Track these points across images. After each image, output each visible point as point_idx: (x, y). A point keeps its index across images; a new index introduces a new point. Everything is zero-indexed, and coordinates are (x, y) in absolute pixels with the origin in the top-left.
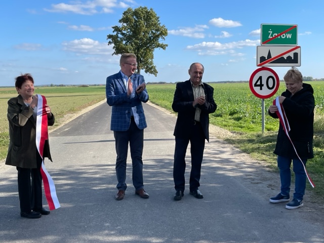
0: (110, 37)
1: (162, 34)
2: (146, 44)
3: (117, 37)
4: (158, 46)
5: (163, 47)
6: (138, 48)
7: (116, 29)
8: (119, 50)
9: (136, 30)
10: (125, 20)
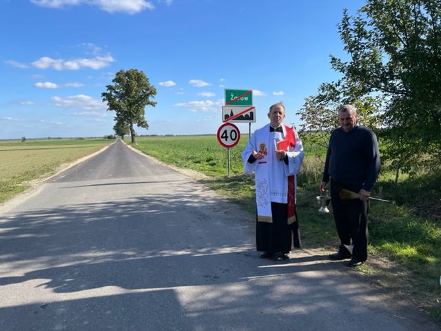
0: (104, 94)
1: (151, 93)
2: (137, 101)
3: (110, 94)
4: (149, 103)
5: (153, 104)
6: (130, 105)
7: (110, 88)
8: (113, 106)
9: (128, 89)
10: (118, 80)
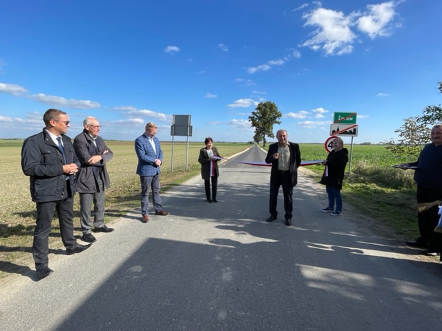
0: (250, 117)
1: (278, 116)
2: (269, 121)
3: (254, 117)
4: (276, 122)
5: (279, 123)
6: (265, 123)
7: (254, 113)
8: (254, 124)
9: (264, 114)
10: (258, 108)
